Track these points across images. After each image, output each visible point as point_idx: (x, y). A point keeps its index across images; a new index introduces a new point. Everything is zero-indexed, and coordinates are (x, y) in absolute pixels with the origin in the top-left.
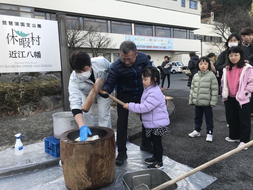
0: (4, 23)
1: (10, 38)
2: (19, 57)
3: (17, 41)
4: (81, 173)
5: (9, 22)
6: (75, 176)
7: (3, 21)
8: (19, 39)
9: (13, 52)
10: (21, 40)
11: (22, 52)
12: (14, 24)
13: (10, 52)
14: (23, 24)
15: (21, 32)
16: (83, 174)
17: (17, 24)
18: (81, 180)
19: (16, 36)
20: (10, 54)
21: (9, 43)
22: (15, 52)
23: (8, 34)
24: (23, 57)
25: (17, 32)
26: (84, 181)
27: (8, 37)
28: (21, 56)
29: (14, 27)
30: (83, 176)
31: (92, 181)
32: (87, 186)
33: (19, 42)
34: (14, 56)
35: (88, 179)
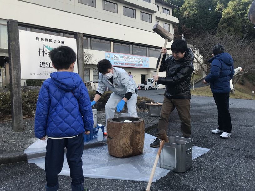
0: (37, 39)
1: (41, 51)
2: (47, 67)
3: (46, 54)
4: (126, 144)
5: (41, 38)
6: (122, 146)
7: (37, 38)
8: (48, 52)
9: (43, 63)
10: (49, 54)
11: (49, 63)
12: (44, 40)
13: (41, 63)
14: (51, 41)
15: (50, 47)
16: (127, 144)
17: (47, 40)
18: (126, 148)
19: (46, 50)
20: (41, 64)
21: (40, 56)
22: (44, 63)
23: (40, 48)
24: (50, 67)
25: (47, 47)
26: (127, 149)
27: (39, 51)
28: (48, 66)
29: (44, 42)
30: (127, 146)
31: (133, 149)
32: (129, 153)
33: (47, 54)
34: (43, 66)
35: (130, 148)
